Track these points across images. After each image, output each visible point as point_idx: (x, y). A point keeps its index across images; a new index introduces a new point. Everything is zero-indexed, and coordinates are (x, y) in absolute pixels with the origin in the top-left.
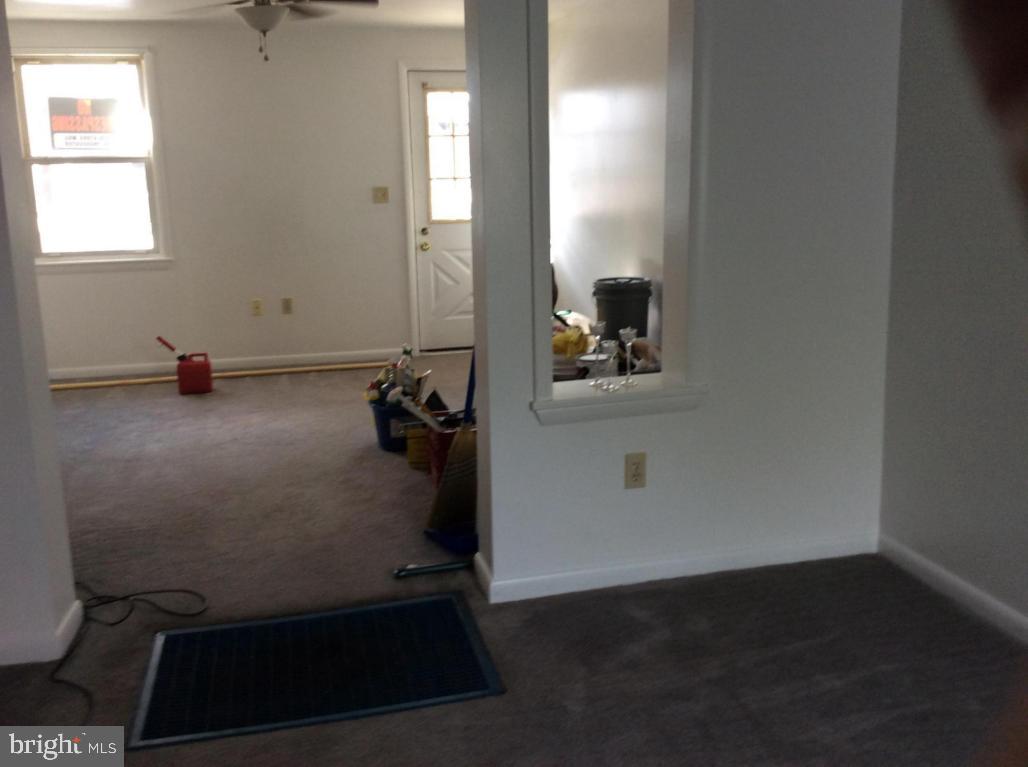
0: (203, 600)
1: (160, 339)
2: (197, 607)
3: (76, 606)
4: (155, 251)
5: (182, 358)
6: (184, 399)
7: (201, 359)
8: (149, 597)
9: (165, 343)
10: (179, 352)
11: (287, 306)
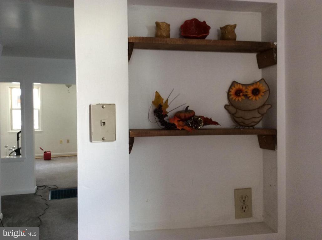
0: (57, 186)
1: (40, 148)
2: (57, 187)
3: (36, 187)
4: (39, 129)
5: (45, 152)
6: (45, 161)
7: (49, 152)
8: (48, 186)
9: (42, 149)
10: (44, 151)
11: (68, 141)
